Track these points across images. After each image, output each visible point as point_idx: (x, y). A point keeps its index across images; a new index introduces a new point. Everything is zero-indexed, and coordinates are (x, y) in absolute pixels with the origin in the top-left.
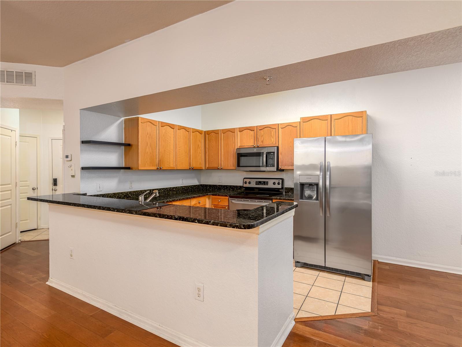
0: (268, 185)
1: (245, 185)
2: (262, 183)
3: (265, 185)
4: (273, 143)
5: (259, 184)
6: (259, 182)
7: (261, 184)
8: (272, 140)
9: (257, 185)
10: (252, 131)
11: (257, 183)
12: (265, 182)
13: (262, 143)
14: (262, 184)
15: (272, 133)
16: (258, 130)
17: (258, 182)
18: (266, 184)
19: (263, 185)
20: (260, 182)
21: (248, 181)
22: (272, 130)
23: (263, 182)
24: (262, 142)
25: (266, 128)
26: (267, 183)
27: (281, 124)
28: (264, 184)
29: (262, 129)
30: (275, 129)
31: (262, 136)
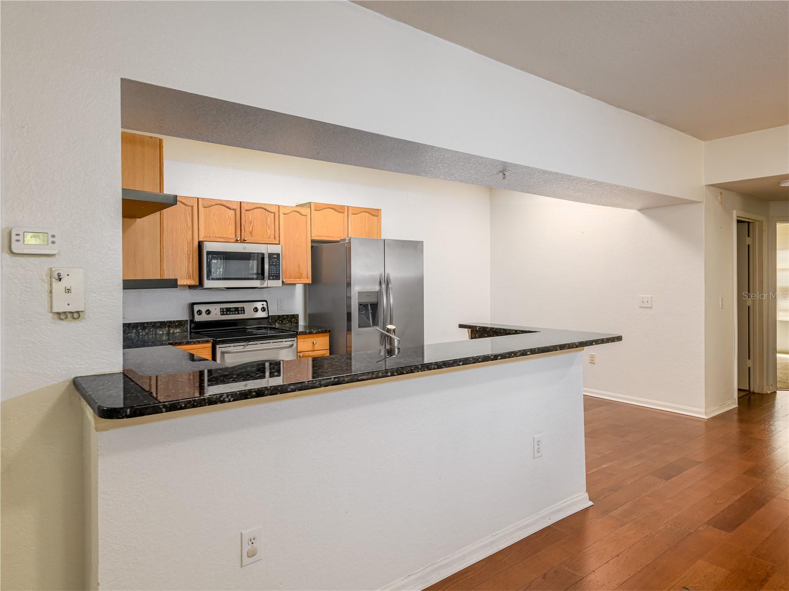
0: (244, 313)
1: (198, 318)
2: (232, 311)
3: (238, 313)
4: (269, 237)
5: (228, 313)
6: (226, 308)
7: (231, 313)
8: (269, 231)
9: (224, 314)
10: (230, 209)
11: (223, 311)
12: (238, 308)
13: (251, 235)
14: (234, 312)
15: (269, 219)
16: (243, 211)
17: (225, 310)
18: (240, 312)
19: (235, 314)
20: (228, 310)
21: (203, 308)
22: (269, 215)
23: (234, 308)
24: (251, 233)
25: (257, 209)
26: (243, 310)
27: (284, 207)
28: (236, 312)
29: (250, 210)
30: (274, 213)
31: (250, 223)
